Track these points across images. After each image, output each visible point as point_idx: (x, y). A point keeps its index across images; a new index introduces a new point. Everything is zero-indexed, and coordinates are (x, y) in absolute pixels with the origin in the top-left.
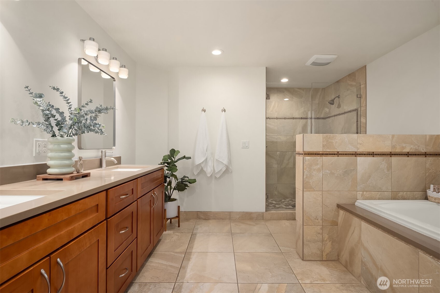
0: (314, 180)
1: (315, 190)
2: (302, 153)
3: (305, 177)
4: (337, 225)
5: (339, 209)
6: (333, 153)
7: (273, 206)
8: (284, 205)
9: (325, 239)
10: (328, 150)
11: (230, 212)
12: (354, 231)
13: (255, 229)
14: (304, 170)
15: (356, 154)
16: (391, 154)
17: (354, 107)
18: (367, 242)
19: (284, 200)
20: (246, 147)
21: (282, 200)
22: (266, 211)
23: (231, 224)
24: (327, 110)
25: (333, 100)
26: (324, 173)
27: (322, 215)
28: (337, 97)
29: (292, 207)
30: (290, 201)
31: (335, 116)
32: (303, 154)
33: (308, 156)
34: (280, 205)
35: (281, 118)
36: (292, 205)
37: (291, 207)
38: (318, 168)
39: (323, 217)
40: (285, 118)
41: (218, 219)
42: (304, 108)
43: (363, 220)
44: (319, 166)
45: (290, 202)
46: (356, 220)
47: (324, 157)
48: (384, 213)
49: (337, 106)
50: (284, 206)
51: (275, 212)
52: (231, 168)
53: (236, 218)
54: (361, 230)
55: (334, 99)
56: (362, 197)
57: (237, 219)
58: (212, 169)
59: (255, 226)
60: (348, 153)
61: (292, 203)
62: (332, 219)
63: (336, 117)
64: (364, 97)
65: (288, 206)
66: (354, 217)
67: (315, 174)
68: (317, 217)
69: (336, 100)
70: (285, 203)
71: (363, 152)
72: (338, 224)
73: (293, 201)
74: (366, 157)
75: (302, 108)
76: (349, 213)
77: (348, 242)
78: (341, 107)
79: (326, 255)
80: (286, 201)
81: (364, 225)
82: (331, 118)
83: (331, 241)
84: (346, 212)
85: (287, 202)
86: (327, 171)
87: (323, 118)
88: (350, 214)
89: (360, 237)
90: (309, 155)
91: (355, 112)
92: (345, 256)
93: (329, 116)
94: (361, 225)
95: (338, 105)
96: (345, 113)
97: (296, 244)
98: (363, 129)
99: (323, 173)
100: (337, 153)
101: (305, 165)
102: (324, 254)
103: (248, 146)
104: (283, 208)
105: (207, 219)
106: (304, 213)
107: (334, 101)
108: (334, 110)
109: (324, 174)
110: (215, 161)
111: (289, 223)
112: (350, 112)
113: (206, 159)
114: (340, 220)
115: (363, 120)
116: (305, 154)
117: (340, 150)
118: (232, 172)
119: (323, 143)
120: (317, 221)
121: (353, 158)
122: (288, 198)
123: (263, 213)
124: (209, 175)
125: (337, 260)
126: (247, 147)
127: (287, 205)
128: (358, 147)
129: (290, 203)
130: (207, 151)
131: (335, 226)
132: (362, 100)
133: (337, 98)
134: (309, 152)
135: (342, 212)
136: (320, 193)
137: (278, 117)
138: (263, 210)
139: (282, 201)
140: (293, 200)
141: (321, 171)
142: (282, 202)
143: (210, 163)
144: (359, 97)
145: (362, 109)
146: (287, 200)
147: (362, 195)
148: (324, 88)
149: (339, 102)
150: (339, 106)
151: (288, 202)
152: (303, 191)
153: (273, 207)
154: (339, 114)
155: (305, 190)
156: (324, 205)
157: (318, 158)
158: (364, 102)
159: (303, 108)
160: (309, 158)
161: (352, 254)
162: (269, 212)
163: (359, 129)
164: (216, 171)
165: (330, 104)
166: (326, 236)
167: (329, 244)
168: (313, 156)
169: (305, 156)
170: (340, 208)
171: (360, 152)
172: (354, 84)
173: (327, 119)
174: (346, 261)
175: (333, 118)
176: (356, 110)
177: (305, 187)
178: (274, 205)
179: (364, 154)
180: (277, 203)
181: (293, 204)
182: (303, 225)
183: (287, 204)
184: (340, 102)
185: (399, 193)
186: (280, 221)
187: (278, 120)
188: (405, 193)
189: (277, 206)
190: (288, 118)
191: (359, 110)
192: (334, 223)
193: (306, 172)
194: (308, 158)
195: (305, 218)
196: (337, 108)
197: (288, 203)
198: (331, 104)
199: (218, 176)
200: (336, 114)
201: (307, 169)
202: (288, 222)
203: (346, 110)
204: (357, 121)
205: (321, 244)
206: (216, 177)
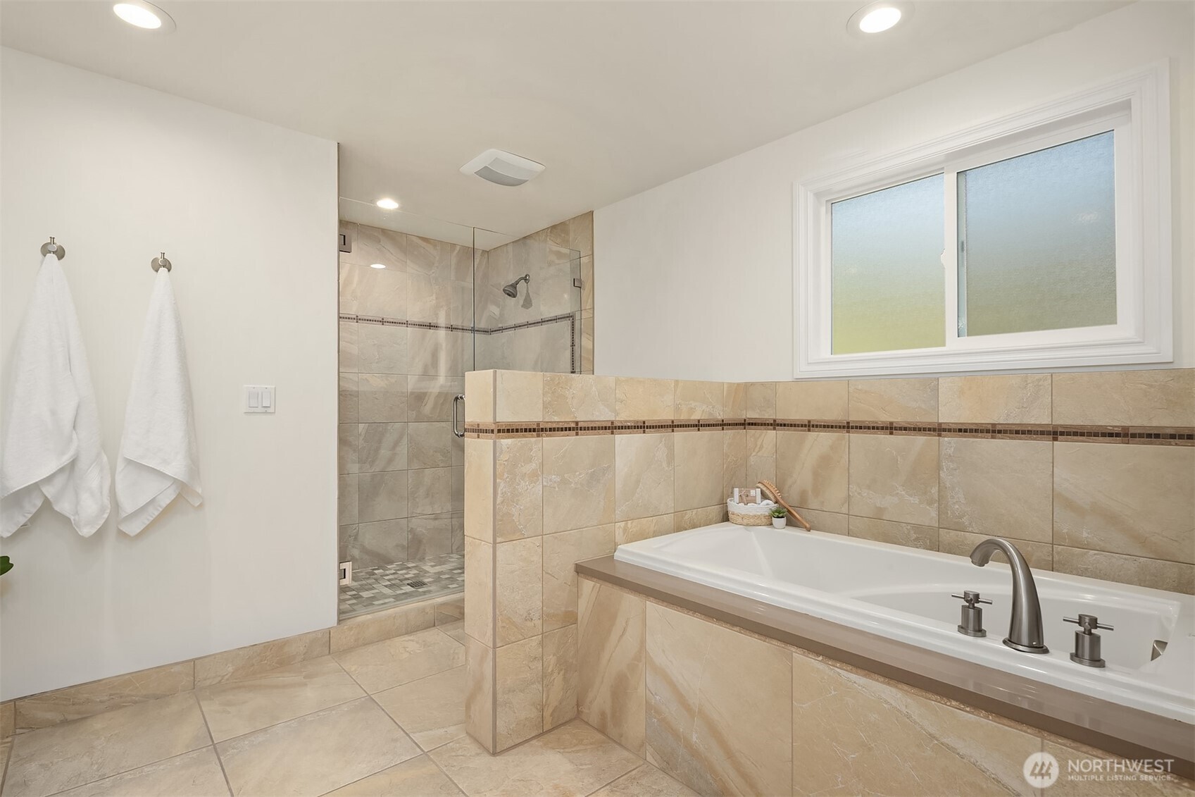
0: (522, 508)
1: (525, 536)
2: (493, 427)
3: (499, 500)
4: (575, 622)
5: (579, 578)
6: (566, 426)
7: (354, 597)
8: (386, 586)
9: (550, 670)
10: (556, 418)
11: (194, 660)
12: (625, 630)
13: (310, 696)
14: (498, 480)
15: (612, 428)
16: (673, 426)
17: (566, 310)
18: (663, 651)
19: (381, 571)
20: (264, 410)
21: (376, 572)
22: (339, 621)
23: (204, 709)
24: (495, 310)
25: (514, 286)
26: (547, 483)
27: (541, 604)
28: (521, 279)
29: (413, 589)
30: (398, 570)
31: (515, 327)
32: (492, 431)
33: (506, 438)
34: (374, 588)
35: (372, 319)
36: (409, 582)
37: (409, 587)
38: (533, 470)
39: (544, 608)
40: (383, 322)
41: (135, 702)
42: (436, 298)
43: (652, 599)
44: (534, 465)
45: (401, 574)
46: (631, 601)
47: (547, 436)
48: (689, 569)
49: (521, 302)
50: (387, 591)
51: (369, 617)
52: (200, 492)
53: (220, 678)
54: (644, 624)
55: (517, 283)
56: (624, 534)
57: (227, 677)
58: (107, 502)
59: (305, 685)
60: (597, 425)
61: (407, 576)
62: (563, 609)
63: (519, 331)
64: (587, 286)
65: (399, 586)
66: (625, 594)
67: (526, 488)
68: (529, 614)
69: (522, 286)
70: (389, 580)
71: (626, 421)
72: (577, 619)
73: (409, 568)
74: (631, 433)
75: (432, 295)
76: (610, 585)
77: (609, 661)
78: (532, 305)
79: (552, 715)
80: (388, 572)
81: (654, 609)
82: (506, 333)
83: (561, 670)
84: (601, 582)
85: (391, 574)
86: (553, 476)
87: (485, 332)
88: (615, 587)
89: (643, 643)
90: (511, 434)
91: (568, 322)
92: (599, 699)
93: (500, 325)
94: (644, 612)
95: (525, 300)
96: (542, 322)
97: (468, 707)
98: (585, 364)
99: (545, 484)
100: (574, 426)
101: (501, 465)
102: (547, 713)
103: (273, 407)
104: (386, 596)
105: (76, 717)
106: (497, 610)
107: (516, 288)
108: (513, 311)
109: (546, 486)
110: (120, 465)
111: (417, 643)
112: (555, 319)
113: (73, 464)
114: (584, 607)
115: (586, 342)
116: (499, 431)
117: (583, 417)
118: (201, 505)
119: (545, 399)
120: (529, 624)
121: (607, 436)
122: (392, 563)
123: (329, 631)
124: (87, 531)
125: (578, 717)
126: (269, 410)
127: (394, 585)
128: (617, 408)
129: (402, 578)
130: (74, 427)
131: (570, 626)
132: (585, 293)
133: (522, 283)
134: (510, 424)
135: (588, 585)
136: (537, 541)
137: (361, 314)
138: (329, 617)
139: (374, 574)
140: (409, 566)
141: (540, 478)
142: (376, 580)
143: (93, 479)
144: (577, 284)
145: (584, 315)
146: (390, 569)
147: (625, 530)
148: (488, 252)
149: (528, 294)
150: (527, 303)
151: (394, 573)
152: (495, 543)
153: (354, 601)
154: (528, 325)
155: (499, 540)
156: (547, 575)
157: (532, 440)
158: (589, 301)
159: (434, 297)
160: (509, 441)
161: (620, 690)
162: (349, 622)
163: (577, 364)
164: (128, 507)
165: (508, 294)
166: (551, 660)
167: (558, 679)
168: (519, 437)
169: (499, 438)
170: (582, 575)
171: (621, 422)
172: (565, 250)
173: (495, 335)
174: (603, 714)
175: (511, 332)
176: (570, 317)
177: (503, 529)
178: (354, 593)
179: (629, 427)
180: (361, 585)
181: (412, 578)
182: (495, 647)
183: (393, 582)
184: (531, 294)
185: (686, 514)
186: (388, 642)
187: (362, 325)
188: (695, 511)
189: (365, 594)
190: (392, 321)
191: (577, 317)
192: (570, 618)
193: (502, 485)
194: (507, 442)
195: (499, 624)
196: (522, 306)
197: (396, 576)
198: (510, 295)
199: (133, 528)
200: (519, 322)
201: (506, 475)
202: (413, 641)
203: (547, 315)
204: (573, 345)
205: (541, 689)
206: (122, 535)
